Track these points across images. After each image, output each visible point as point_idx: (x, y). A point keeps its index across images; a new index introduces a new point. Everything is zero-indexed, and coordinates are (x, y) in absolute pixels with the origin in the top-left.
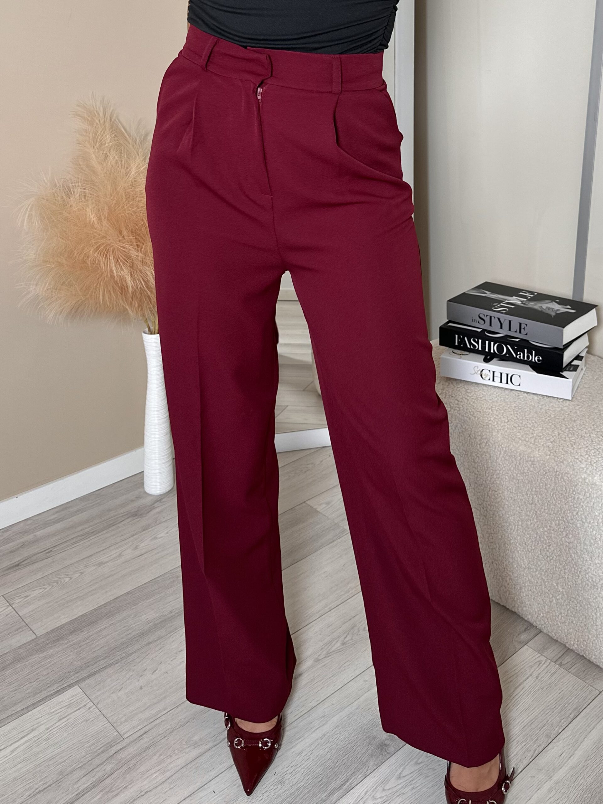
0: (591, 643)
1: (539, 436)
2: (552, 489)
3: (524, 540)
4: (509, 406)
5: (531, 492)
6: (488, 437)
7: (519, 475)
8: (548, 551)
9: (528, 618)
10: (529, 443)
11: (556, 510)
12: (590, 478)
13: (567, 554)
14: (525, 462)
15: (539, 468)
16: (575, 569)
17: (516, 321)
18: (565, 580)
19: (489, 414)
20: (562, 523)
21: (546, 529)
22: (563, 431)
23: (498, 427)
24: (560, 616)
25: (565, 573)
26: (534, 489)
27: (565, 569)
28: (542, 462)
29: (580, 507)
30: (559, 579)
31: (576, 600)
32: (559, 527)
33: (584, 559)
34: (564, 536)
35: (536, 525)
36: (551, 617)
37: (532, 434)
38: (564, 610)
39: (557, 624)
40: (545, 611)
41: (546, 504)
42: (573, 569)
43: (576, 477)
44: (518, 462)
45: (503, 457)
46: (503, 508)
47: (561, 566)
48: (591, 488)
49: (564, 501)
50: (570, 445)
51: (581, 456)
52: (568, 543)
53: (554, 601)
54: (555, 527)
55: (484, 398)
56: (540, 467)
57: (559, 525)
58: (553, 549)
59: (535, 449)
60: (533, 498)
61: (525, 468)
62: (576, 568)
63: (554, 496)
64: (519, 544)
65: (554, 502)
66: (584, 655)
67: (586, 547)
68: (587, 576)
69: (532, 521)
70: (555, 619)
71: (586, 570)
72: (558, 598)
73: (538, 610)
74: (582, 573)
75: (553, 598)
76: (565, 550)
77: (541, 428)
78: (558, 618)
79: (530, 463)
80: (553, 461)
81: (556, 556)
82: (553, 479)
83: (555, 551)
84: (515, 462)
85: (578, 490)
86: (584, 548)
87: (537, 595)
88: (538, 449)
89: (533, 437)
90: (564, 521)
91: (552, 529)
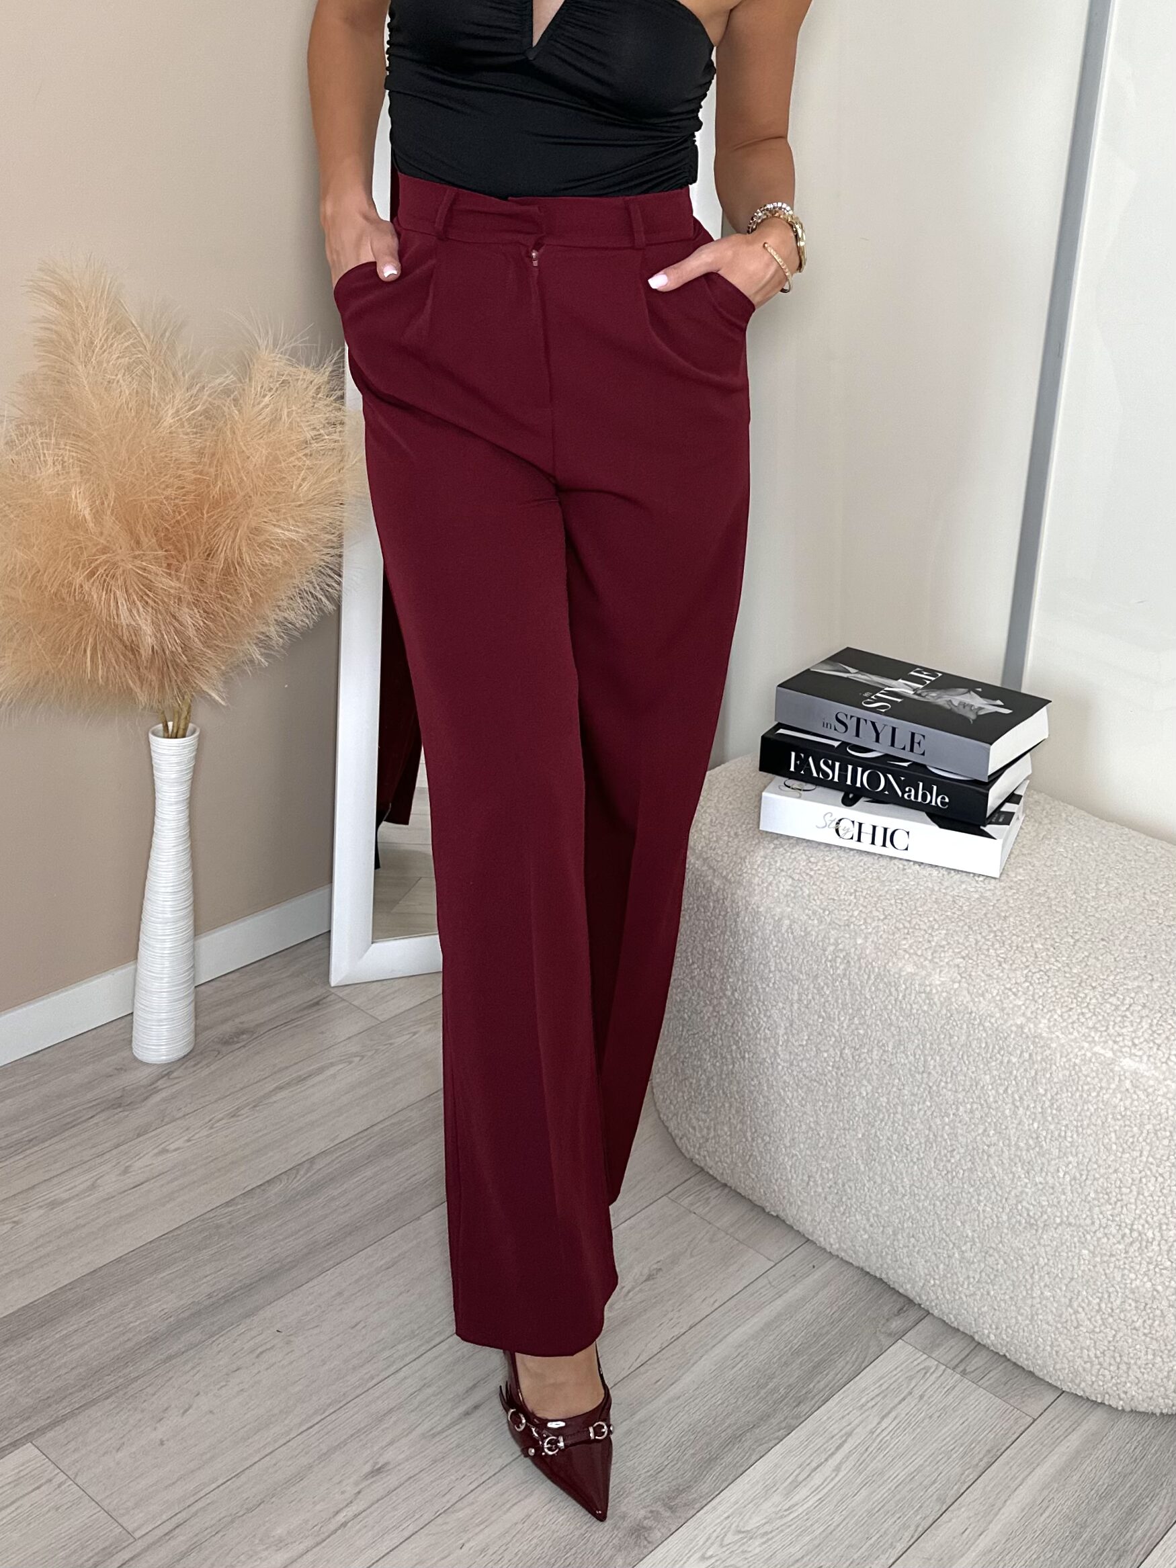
0: (1021, 1331)
1: (941, 947)
2: (962, 1046)
3: (905, 1140)
4: (886, 889)
5: (922, 1051)
6: (847, 947)
7: (901, 1018)
8: (949, 1161)
9: (906, 1290)
10: (922, 960)
11: (968, 1083)
12: (1032, 1026)
13: (984, 1165)
14: (913, 995)
15: (939, 1005)
16: (997, 1194)
17: (905, 728)
18: (978, 1216)
19: (850, 905)
20: (977, 1109)
21: (947, 1120)
22: (984, 937)
23: (866, 928)
24: (966, 1283)
25: (979, 1202)
26: (928, 1045)
27: (979, 1195)
28: (944, 994)
29: (1012, 1078)
30: (967, 1214)
31: (998, 1252)
32: (971, 1115)
33: (1014, 1176)
34: (980, 1131)
35: (929, 1113)
36: (950, 1285)
37: (929, 942)
38: (975, 1271)
39: (960, 1298)
40: (938, 1274)
41: (949, 1074)
42: (994, 1195)
43: (1006, 1021)
44: (901, 995)
45: (873, 984)
46: (869, 1082)
47: (971, 1190)
48: (1033, 1042)
49: (982, 1066)
50: (996, 964)
51: (1016, 983)
52: (988, 1146)
53: (957, 1255)
54: (965, 1115)
55: (841, 874)
56: (942, 1004)
57: (972, 1111)
58: (958, 1157)
59: (934, 969)
60: (925, 1061)
61: (914, 1006)
62: (1000, 1193)
63: (965, 1058)
64: (895, 1150)
65: (965, 1069)
66: (1007, 1354)
67: (1019, 1153)
68: (1020, 1207)
69: (920, 1106)
70: (957, 1289)
71: (1017, 1196)
72: (963, 1248)
73: (926, 1275)
74: (1010, 1202)
75: (955, 1250)
76: (981, 1159)
77: (944, 932)
78: (962, 1286)
79: (923, 995)
80: (965, 992)
81: (964, 1171)
82: (965, 1026)
83: (963, 1162)
84: (894, 993)
85: (1008, 1046)
86: (1015, 1155)
87: (924, 1245)
88: (938, 970)
89: (930, 948)
90: (982, 1105)
91: (958, 1119)
